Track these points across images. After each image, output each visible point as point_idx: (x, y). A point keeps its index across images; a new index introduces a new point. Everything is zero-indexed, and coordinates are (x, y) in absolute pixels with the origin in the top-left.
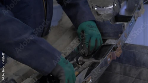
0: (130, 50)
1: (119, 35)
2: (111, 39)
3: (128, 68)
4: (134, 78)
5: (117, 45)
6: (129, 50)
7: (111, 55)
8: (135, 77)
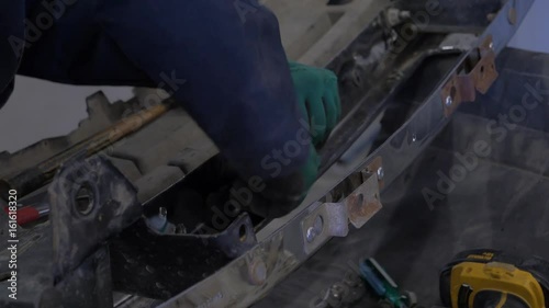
0: (528, 74)
1: (490, 16)
2: (462, 31)
3: (518, 140)
4: (538, 172)
5: (478, 50)
6: (524, 74)
7: (456, 85)
8: (543, 169)
